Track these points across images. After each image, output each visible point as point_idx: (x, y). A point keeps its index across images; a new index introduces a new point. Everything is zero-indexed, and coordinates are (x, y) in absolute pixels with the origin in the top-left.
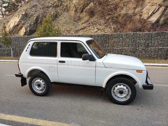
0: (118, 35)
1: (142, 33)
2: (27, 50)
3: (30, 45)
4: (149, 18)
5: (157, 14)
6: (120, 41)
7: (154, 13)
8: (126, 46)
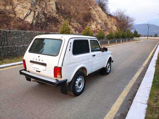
0: (17, 33)
1: (36, 32)
2: (70, 49)
3: (71, 43)
4: (24, 18)
5: (30, 17)
6: (19, 38)
7: (28, 15)
8: (26, 44)
